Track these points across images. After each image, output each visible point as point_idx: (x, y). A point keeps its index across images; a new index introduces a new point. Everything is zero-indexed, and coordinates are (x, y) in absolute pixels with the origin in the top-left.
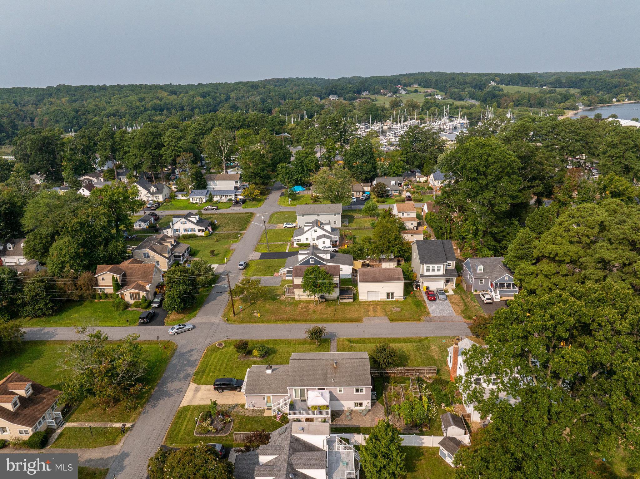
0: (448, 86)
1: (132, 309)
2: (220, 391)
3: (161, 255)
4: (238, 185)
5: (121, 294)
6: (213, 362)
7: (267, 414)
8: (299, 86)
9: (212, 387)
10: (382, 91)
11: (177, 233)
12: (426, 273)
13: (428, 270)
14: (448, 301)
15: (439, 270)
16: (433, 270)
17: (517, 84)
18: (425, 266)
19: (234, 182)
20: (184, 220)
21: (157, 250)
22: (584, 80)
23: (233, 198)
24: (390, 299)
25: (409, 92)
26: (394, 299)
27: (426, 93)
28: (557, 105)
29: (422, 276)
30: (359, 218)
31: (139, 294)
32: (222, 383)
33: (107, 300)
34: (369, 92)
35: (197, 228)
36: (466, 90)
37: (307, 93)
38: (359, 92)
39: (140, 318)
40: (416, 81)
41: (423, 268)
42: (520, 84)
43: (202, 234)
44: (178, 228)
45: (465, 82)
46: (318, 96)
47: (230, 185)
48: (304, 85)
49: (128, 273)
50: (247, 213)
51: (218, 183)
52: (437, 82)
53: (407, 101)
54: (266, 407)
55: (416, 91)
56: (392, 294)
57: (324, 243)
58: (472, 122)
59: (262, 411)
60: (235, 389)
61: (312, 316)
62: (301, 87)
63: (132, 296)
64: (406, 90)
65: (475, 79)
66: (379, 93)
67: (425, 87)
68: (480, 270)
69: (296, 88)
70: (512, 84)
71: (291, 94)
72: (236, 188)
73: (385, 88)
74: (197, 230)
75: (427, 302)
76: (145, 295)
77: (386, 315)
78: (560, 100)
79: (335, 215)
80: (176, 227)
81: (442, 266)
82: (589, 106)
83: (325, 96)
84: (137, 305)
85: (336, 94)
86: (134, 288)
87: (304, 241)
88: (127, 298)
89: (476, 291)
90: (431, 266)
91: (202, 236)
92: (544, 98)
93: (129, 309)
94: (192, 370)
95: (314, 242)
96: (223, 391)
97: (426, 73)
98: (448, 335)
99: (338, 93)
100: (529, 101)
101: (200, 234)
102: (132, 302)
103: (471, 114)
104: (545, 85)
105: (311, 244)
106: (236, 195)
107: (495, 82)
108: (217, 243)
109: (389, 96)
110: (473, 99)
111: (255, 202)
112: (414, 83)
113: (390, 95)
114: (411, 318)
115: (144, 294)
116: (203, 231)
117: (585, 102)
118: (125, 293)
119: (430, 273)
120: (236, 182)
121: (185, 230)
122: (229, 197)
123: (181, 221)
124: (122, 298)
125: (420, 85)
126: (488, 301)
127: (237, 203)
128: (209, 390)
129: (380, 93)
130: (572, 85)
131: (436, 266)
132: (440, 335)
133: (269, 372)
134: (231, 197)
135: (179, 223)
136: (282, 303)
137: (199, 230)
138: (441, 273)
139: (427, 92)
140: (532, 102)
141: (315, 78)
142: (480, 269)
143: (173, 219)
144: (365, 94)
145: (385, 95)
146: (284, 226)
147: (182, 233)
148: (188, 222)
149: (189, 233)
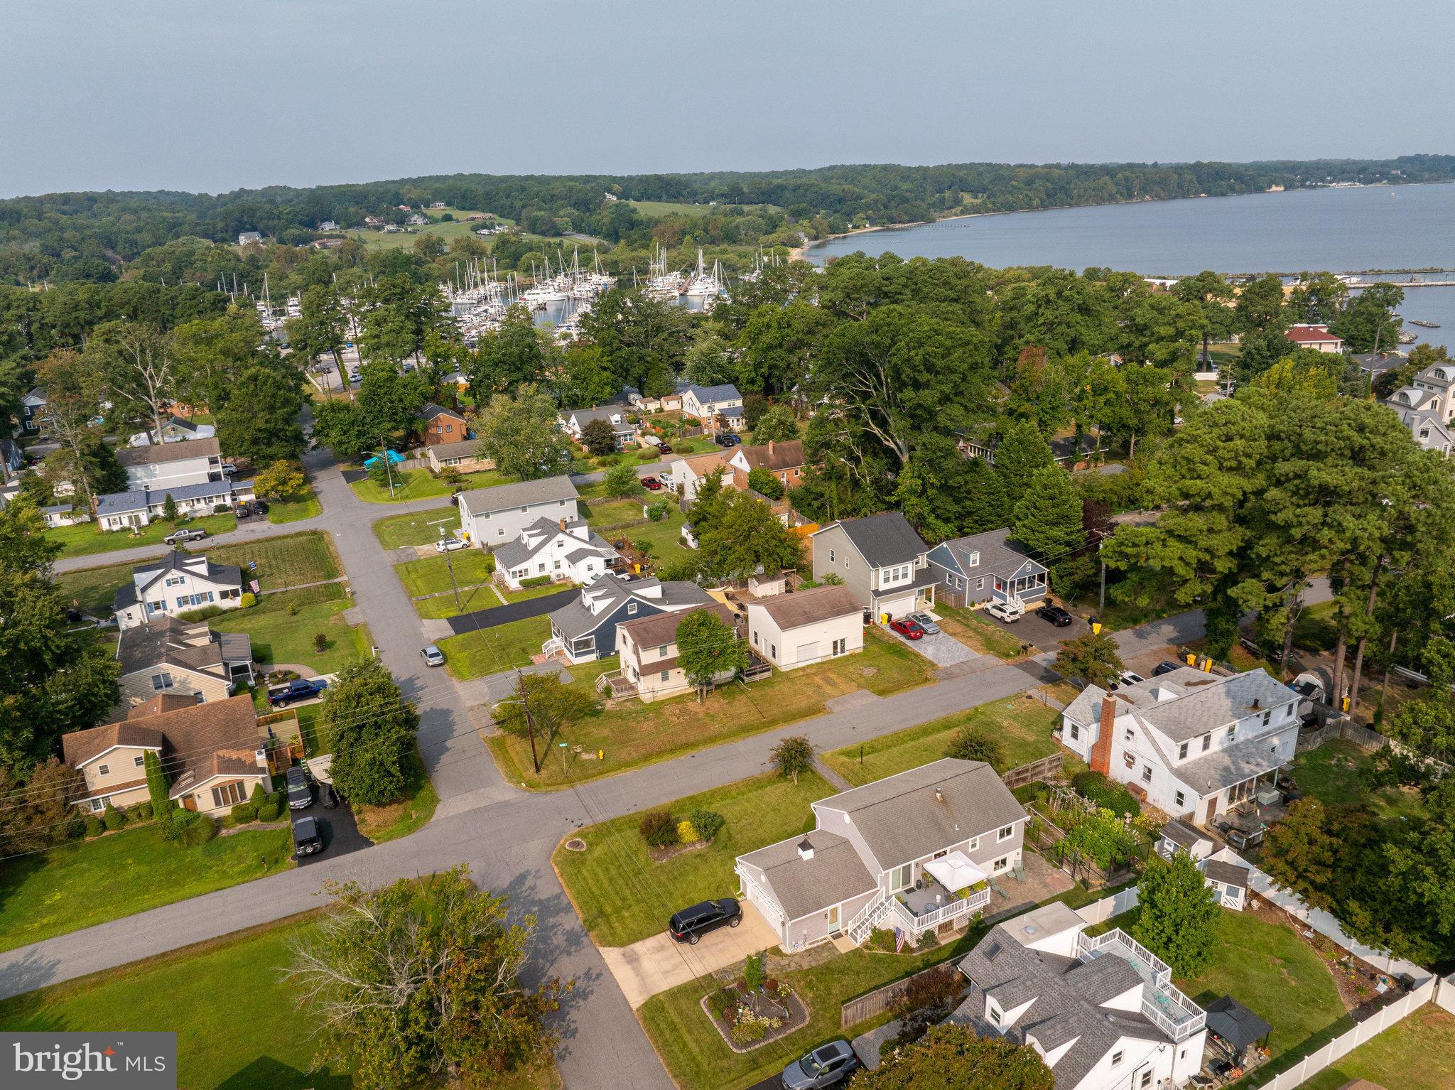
0: (518, 204)
1: (232, 831)
2: (694, 939)
3: (203, 671)
4: (219, 469)
5: (185, 798)
6: (601, 888)
7: (844, 947)
8: (134, 212)
9: (665, 938)
10: (367, 220)
11: (158, 612)
12: (883, 587)
13: (887, 580)
14: (942, 634)
15: (905, 576)
16: (896, 578)
17: (659, 199)
18: (882, 571)
19: (206, 461)
20: (175, 574)
21: (190, 662)
22: (782, 188)
23: (228, 502)
24: (839, 655)
25: (432, 221)
26: (847, 653)
27: (474, 223)
28: (763, 239)
29: (877, 593)
30: (598, 504)
31: (241, 784)
32: (695, 919)
33: (127, 827)
34: (337, 223)
35: (216, 588)
36: (561, 213)
37: (174, 228)
38: (312, 223)
39: (301, 843)
40: (438, 195)
41: (877, 577)
42: (665, 197)
43: (237, 602)
44: (159, 599)
45: (552, 196)
46: (206, 236)
47: (196, 471)
48: (150, 210)
49: (175, 737)
50: (300, 534)
51: (157, 468)
52: (488, 196)
53: (457, 241)
54: (829, 936)
55: (448, 218)
56: (843, 641)
57: (590, 569)
58: (619, 280)
59: (828, 946)
60: (726, 921)
61: (715, 727)
62: (144, 215)
63: (219, 795)
64: (425, 216)
65: (571, 189)
66: (360, 224)
67: (463, 209)
68: (974, 562)
69: (127, 217)
70: (648, 199)
71: (127, 233)
72: (214, 477)
73: (374, 213)
74: (215, 594)
75: (909, 643)
76: (260, 782)
77: (860, 686)
78: (764, 227)
79: (562, 503)
80: (153, 595)
81: (911, 567)
82: (816, 238)
83: (224, 235)
84: (242, 816)
85: (254, 229)
86: (222, 770)
87: (535, 573)
88: (205, 803)
89: (973, 605)
90: (891, 569)
91: (236, 609)
92: (734, 225)
93: (224, 832)
94: (573, 921)
95: (558, 571)
96: (699, 937)
97: (447, 177)
98: (1005, 695)
99: (261, 226)
100: (706, 231)
101: (227, 604)
102: (225, 811)
103: (616, 263)
104: (713, 199)
105: (553, 577)
106: (233, 494)
107: (614, 194)
108: (295, 618)
109: (390, 232)
110: (581, 231)
111: (291, 506)
112: (434, 201)
113: (391, 227)
114: (909, 681)
115: (258, 779)
116: (235, 593)
117: (808, 230)
118: (196, 792)
119: (893, 584)
120: (213, 461)
121: (182, 601)
122: (216, 502)
123: (169, 576)
124: (190, 809)
125: (449, 204)
126: (1013, 617)
127: (248, 513)
128: (661, 948)
129: (365, 225)
130: (762, 198)
131: (900, 567)
132: (994, 699)
133: (808, 855)
134: (220, 502)
135: (164, 581)
136: (617, 715)
137: (224, 595)
138: (909, 581)
139: (473, 219)
140: (715, 233)
141: (162, 192)
142: (975, 558)
143: (136, 576)
144: (328, 227)
145: (378, 228)
146: (441, 548)
147: (174, 610)
148: (187, 578)
149: (196, 607)
